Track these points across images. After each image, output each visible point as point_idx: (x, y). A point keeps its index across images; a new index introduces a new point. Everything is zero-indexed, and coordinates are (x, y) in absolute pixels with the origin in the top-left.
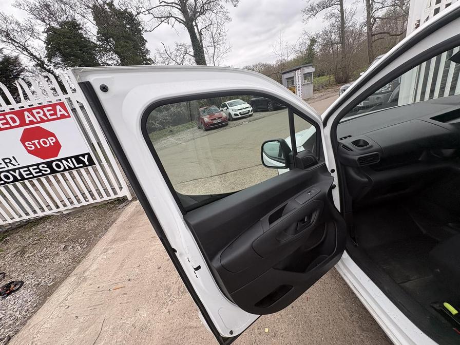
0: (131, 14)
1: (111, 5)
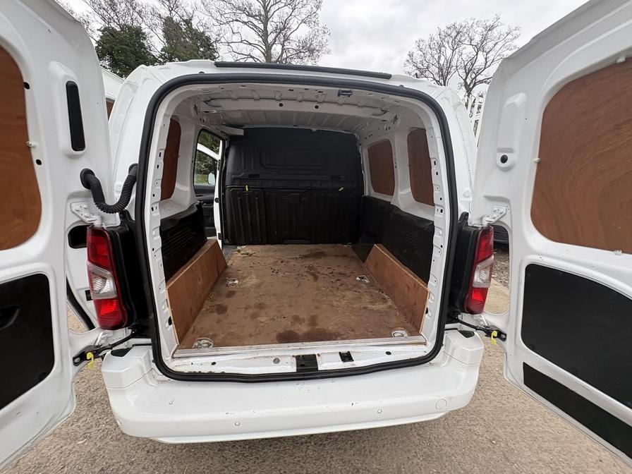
0: (208, 39)
1: (188, 22)
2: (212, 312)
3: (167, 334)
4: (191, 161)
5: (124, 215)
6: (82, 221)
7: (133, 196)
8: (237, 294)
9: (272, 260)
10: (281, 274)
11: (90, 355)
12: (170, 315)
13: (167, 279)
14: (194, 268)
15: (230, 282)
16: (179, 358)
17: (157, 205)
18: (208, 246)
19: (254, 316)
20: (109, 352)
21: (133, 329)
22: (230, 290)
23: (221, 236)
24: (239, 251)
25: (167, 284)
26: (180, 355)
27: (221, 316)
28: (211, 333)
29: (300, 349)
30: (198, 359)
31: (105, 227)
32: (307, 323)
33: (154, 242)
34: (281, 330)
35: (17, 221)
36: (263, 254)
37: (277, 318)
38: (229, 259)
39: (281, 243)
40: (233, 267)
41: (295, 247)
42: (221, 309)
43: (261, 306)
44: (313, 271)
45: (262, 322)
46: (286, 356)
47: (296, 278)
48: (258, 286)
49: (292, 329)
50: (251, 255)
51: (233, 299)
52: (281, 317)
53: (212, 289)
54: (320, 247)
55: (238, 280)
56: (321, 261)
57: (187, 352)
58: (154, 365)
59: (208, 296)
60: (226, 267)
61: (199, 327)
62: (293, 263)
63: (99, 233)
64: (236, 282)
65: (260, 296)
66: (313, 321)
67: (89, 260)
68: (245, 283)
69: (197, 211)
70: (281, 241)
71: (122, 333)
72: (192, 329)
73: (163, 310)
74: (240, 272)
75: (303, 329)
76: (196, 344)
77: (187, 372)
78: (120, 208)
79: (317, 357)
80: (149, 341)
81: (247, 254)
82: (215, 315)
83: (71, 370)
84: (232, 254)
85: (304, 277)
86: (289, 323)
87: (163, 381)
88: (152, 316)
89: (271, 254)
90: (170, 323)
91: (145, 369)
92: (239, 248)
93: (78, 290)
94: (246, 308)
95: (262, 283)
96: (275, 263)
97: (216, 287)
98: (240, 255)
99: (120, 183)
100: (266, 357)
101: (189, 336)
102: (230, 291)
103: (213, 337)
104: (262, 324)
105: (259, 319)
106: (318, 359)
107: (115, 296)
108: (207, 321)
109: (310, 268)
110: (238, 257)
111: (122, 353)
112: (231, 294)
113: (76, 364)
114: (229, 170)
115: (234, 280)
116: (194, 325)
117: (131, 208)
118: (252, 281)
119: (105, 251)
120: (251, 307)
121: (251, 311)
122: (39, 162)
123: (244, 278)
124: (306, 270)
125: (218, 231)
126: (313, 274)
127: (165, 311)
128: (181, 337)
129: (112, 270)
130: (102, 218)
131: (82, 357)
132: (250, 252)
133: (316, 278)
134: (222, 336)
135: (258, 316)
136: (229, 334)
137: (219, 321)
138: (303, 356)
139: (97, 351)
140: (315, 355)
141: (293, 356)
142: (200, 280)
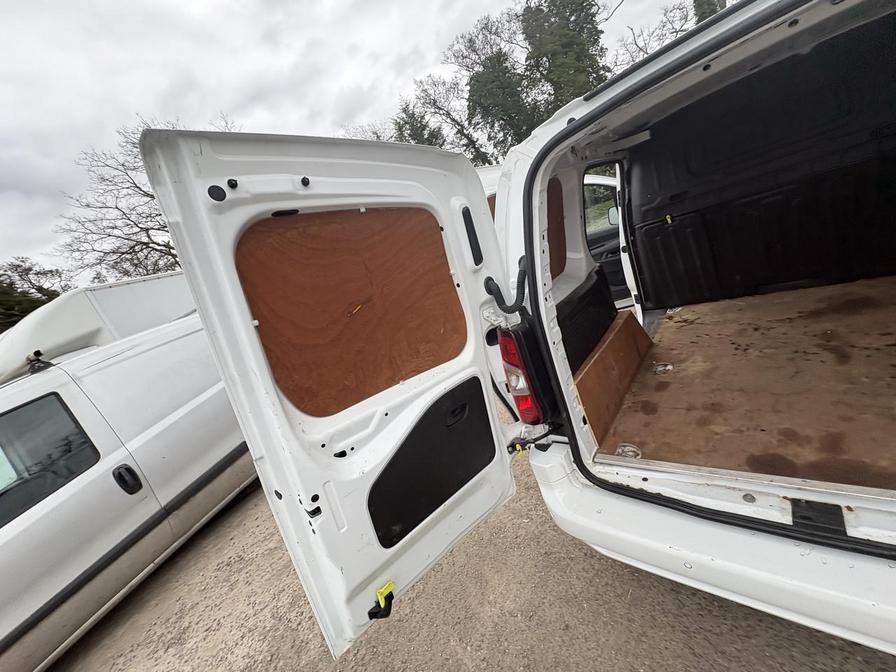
2: (636, 411)
3: (584, 434)
4: (579, 218)
5: (523, 311)
6: (492, 325)
7: (527, 291)
8: (672, 386)
9: (736, 327)
10: (753, 353)
11: (518, 447)
12: (583, 413)
13: (573, 374)
14: (604, 355)
15: (660, 369)
16: (601, 463)
17: (550, 293)
18: (619, 321)
19: (703, 423)
20: (533, 445)
21: (549, 424)
22: (662, 380)
23: (638, 299)
24: (670, 318)
25: (574, 380)
26: (601, 461)
27: (649, 418)
28: (637, 440)
29: (799, 489)
30: (625, 470)
31: (509, 326)
32: (816, 445)
33: (553, 334)
34: (756, 451)
35: (455, 336)
36: (716, 318)
37: (748, 429)
38: (656, 332)
39: (752, 293)
40: (661, 345)
41: (789, 297)
42: (649, 408)
43: (715, 408)
44: (832, 343)
45: (717, 434)
46: (768, 494)
47: (791, 360)
48: (708, 375)
49: (781, 451)
50: (692, 322)
51: (665, 394)
52: (755, 429)
53: (633, 380)
54: (859, 289)
55: (672, 364)
56: (862, 320)
57: (609, 459)
58: (575, 466)
59: (629, 388)
60: (651, 345)
61: (620, 429)
62: (782, 329)
63: (506, 333)
64: (670, 367)
65: (713, 391)
66: (833, 443)
67: (504, 359)
68: (684, 370)
69: (597, 280)
70: (752, 290)
71: (541, 429)
72: (612, 431)
73: (576, 410)
74: (675, 352)
75: (808, 455)
76: (620, 451)
77: (612, 481)
78: (518, 307)
79: (845, 511)
80: (566, 439)
81: (685, 321)
82: (641, 416)
83: (508, 457)
84: (659, 324)
85: (810, 357)
86: (774, 442)
87: (587, 485)
88: (565, 415)
89: (730, 316)
90: (585, 423)
91: (567, 468)
92: (669, 312)
93: (500, 383)
94: (688, 410)
95: (714, 369)
96: (741, 332)
97: (639, 376)
98: (671, 323)
99: (514, 279)
100: (729, 488)
101: (610, 440)
102: (661, 382)
103: (641, 445)
104: (716, 437)
105: (712, 427)
106: (847, 515)
107: (527, 393)
108: (630, 421)
109: (828, 336)
110: (670, 328)
111: (544, 448)
112: (662, 386)
113: (510, 453)
114: (635, 202)
115: (666, 365)
116: (614, 425)
117: (527, 304)
118: (696, 365)
119: (514, 348)
120: (695, 409)
121: (696, 414)
122: (458, 285)
123: (682, 361)
124: (817, 341)
125: (634, 292)
126: (834, 350)
127: (577, 409)
128: (601, 441)
129: (522, 369)
130: (506, 319)
131: (512, 447)
132: (689, 316)
133: (843, 357)
134: (653, 445)
135: (710, 424)
136: (664, 444)
137: (647, 425)
138: (807, 502)
139: (524, 443)
140: (838, 508)
141: (785, 498)
142: (613, 369)
